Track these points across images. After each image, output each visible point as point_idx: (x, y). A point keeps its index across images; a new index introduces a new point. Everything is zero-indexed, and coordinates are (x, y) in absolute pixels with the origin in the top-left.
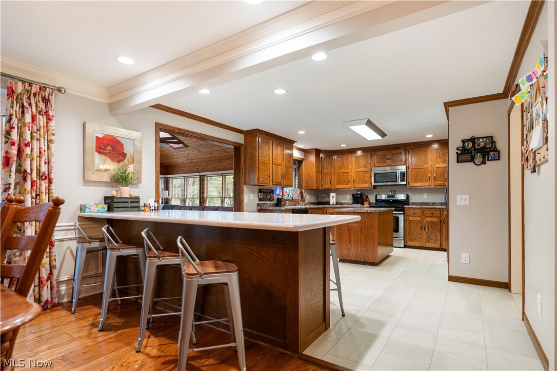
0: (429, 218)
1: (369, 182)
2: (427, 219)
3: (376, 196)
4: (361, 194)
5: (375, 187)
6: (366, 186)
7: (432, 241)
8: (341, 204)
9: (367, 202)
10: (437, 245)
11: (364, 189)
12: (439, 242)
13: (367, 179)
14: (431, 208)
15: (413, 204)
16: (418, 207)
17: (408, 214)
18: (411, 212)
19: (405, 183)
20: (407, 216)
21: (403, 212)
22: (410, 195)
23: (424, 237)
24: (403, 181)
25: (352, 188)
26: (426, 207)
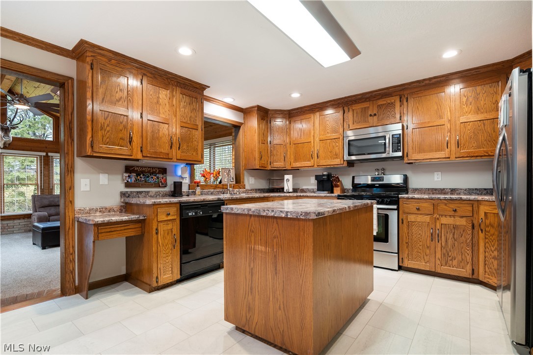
0: (448, 218)
1: (341, 155)
2: (444, 220)
3: (353, 178)
4: (329, 176)
5: (351, 164)
6: (337, 161)
7: (455, 262)
8: (303, 191)
9: (339, 189)
10: (466, 272)
11: (335, 168)
12: (469, 268)
13: (338, 151)
14: (452, 200)
15: (415, 190)
16: (426, 196)
17: (407, 210)
18: (412, 207)
19: (400, 154)
20: (404, 213)
21: (395, 207)
22: (409, 174)
23: (438, 255)
24: (398, 150)
25: (316, 166)
26: (442, 197)
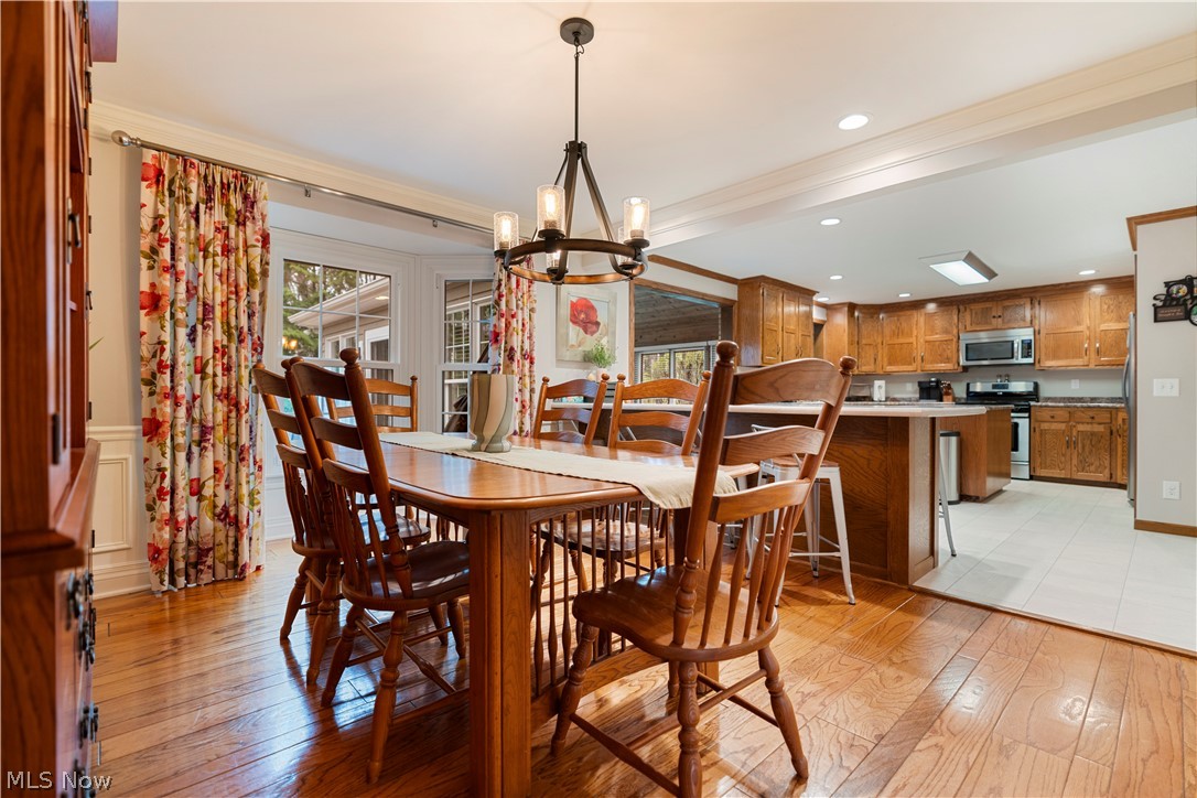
0: (1086, 425)
1: (955, 360)
2: (1081, 427)
3: (968, 385)
4: (938, 382)
5: (965, 369)
6: (948, 366)
7: (1092, 468)
8: (894, 400)
9: (950, 397)
10: (1103, 476)
11: (944, 374)
12: (1107, 472)
13: (950, 355)
14: (1089, 407)
15: (1048, 399)
16: (1062, 404)
17: (1039, 419)
18: (1046, 415)
19: (1030, 360)
20: (1037, 421)
21: (1027, 415)
22: (1040, 382)
23: (1075, 462)
24: (1029, 356)
25: (919, 371)
26: (1079, 404)
